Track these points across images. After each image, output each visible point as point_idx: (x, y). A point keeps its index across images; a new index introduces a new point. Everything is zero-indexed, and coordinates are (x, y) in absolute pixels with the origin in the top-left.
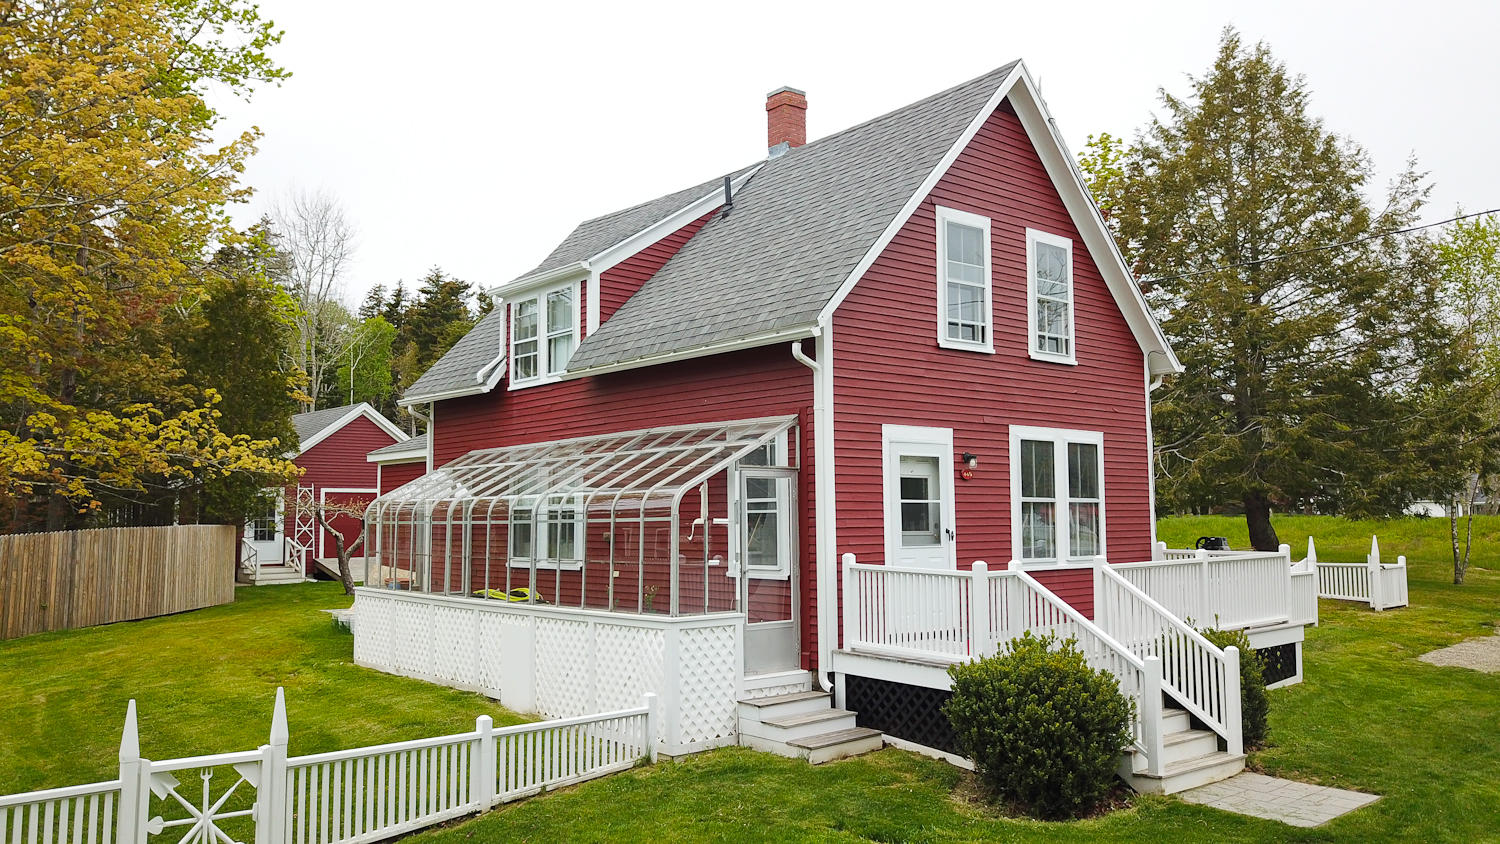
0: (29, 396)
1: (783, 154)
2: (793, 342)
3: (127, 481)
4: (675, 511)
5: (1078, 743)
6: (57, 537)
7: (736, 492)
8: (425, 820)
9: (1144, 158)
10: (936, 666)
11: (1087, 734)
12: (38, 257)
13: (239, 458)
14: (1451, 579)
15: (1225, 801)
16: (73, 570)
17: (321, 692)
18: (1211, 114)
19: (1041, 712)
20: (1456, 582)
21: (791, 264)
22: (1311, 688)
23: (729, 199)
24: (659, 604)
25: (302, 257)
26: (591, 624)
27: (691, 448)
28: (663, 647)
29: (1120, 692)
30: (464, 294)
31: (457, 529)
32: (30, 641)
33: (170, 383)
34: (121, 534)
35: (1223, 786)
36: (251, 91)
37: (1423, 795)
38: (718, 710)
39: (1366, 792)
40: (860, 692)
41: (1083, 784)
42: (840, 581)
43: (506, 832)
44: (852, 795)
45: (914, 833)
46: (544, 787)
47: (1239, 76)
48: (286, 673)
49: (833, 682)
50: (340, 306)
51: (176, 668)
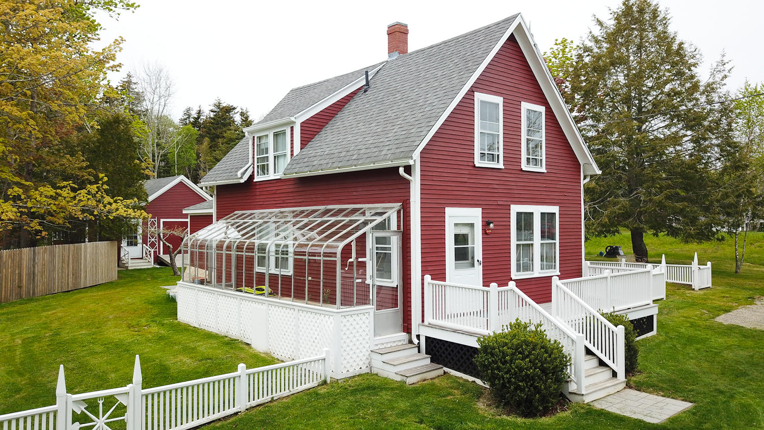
0: (8, 178)
1: (395, 58)
2: (399, 167)
3: (61, 222)
4: (339, 255)
5: (542, 379)
6: (26, 251)
7: (370, 244)
8: (213, 417)
9: (584, 52)
10: (471, 334)
11: (546, 375)
12: (10, 107)
13: (117, 209)
14: (734, 269)
15: (614, 407)
16: (34, 267)
17: (161, 338)
18: (619, 30)
19: (523, 364)
20: (736, 272)
21: (399, 123)
22: (661, 338)
23: (367, 82)
24: (331, 300)
25: (148, 96)
26: (296, 310)
27: (348, 219)
28: (333, 325)
29: (563, 352)
30: (233, 112)
31: (229, 257)
32: (13, 304)
33: (81, 168)
34: (58, 248)
35: (615, 397)
36: (119, 14)
37: (714, 403)
38: (361, 355)
39: (686, 401)
40: (432, 345)
41: (544, 399)
42: (423, 288)
43: (253, 424)
44: (427, 404)
45: (458, 426)
46: (273, 398)
47: (635, 9)
48: (143, 326)
49: (419, 340)
50: (169, 118)
51: (88, 323)
